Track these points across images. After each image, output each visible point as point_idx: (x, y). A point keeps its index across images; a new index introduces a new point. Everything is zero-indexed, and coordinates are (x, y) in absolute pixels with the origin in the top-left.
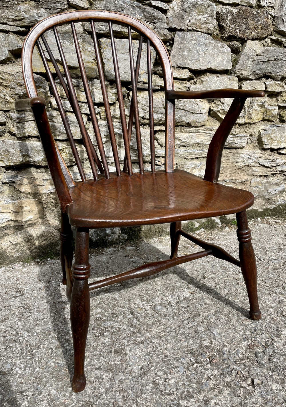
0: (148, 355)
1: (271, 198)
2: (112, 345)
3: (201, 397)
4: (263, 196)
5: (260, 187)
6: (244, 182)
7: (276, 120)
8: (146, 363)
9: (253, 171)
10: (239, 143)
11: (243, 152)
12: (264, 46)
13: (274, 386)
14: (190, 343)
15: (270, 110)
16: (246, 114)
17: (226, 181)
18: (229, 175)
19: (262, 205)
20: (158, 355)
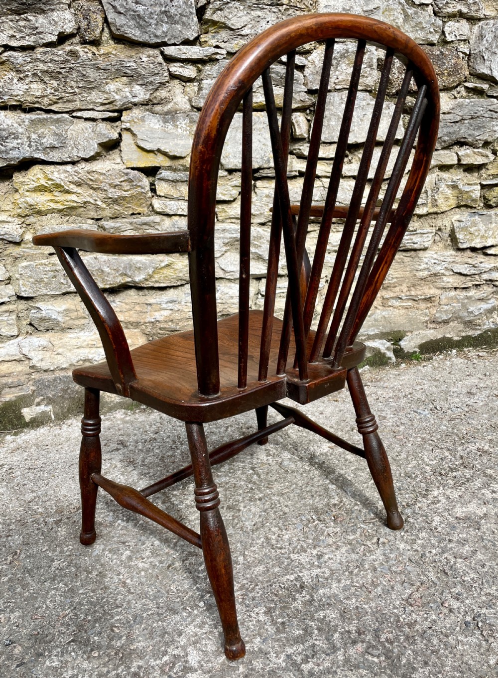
0: (265, 512)
1: (474, 320)
2: (225, 501)
3: (315, 552)
4: (460, 317)
5: (455, 304)
6: (430, 298)
7: (479, 206)
8: (261, 520)
9: (443, 282)
10: (419, 243)
11: (426, 256)
12: (455, 98)
13: (402, 546)
14: (316, 501)
15: (467, 192)
16: (430, 200)
17: (401, 299)
18: (406, 289)
19: (460, 331)
20: (275, 512)
